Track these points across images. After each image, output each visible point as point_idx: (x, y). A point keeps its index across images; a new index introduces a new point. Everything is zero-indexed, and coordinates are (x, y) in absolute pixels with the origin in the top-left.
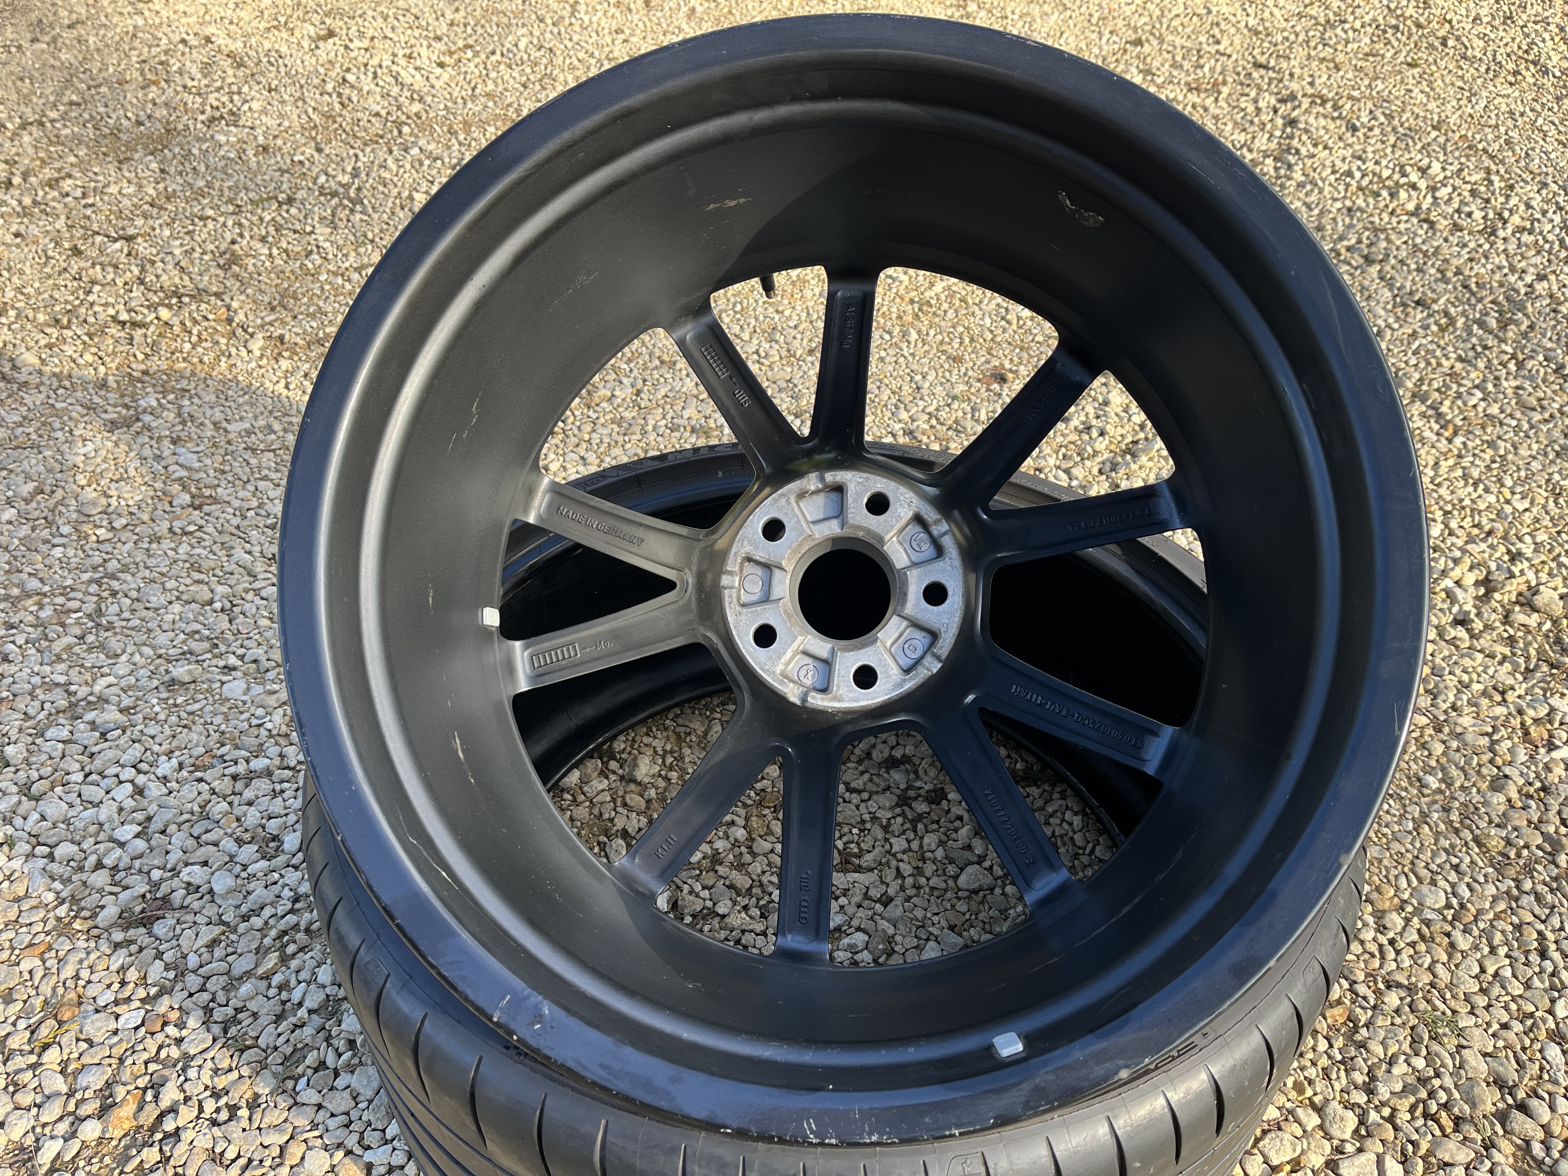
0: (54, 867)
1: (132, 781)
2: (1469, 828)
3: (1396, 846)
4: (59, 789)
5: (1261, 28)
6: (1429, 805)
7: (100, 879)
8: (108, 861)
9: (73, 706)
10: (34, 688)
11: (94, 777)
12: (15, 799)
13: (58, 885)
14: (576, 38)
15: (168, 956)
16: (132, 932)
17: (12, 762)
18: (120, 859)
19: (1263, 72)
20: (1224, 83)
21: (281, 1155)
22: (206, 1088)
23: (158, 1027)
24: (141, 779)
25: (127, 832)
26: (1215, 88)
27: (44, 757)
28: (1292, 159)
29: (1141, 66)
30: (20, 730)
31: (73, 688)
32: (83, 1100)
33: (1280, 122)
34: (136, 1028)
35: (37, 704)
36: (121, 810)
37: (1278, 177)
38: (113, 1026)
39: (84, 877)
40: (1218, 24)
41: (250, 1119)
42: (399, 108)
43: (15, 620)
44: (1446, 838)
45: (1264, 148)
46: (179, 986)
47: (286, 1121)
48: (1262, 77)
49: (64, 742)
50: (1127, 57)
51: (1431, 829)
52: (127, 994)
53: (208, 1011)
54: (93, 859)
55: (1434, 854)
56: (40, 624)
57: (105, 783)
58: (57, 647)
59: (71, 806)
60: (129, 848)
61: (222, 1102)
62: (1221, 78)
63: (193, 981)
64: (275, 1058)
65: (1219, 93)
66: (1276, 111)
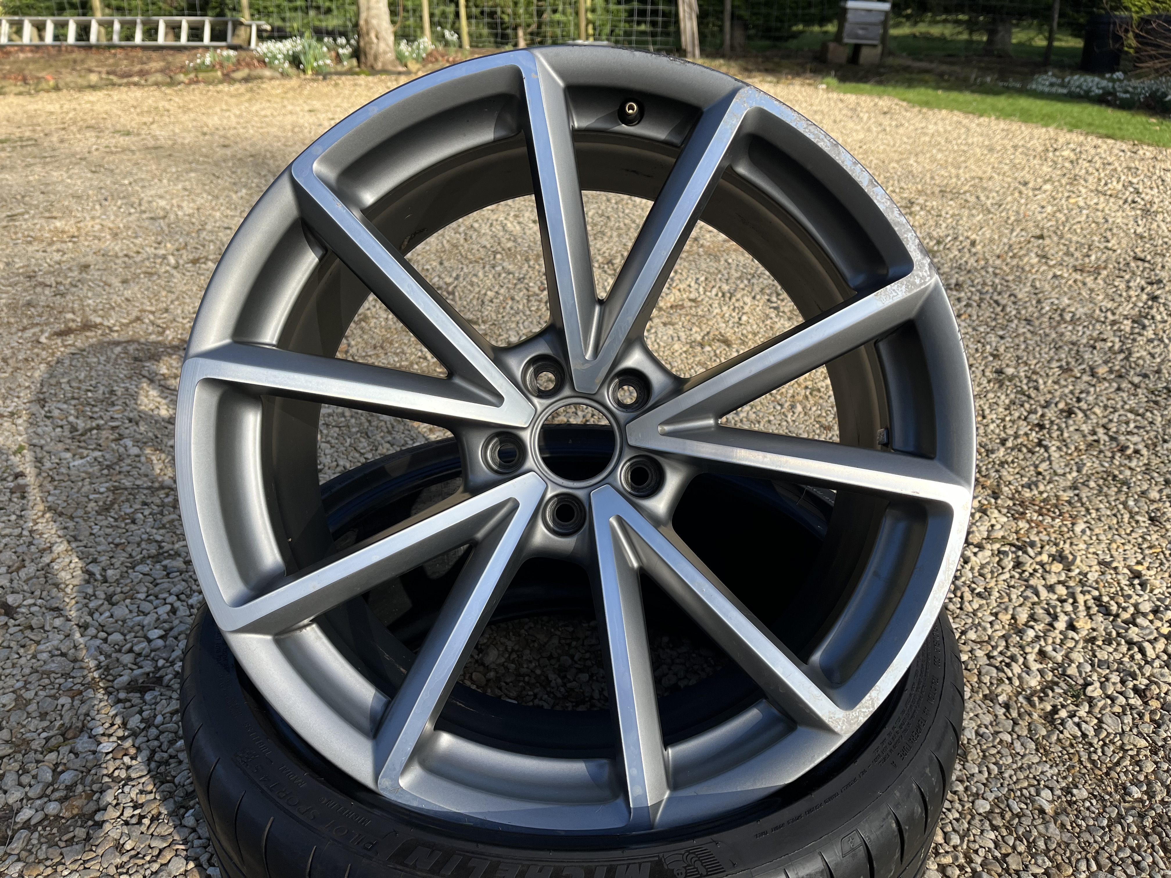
0: (105, 647)
1: (172, 604)
2: (1160, 835)
3: (1086, 836)
4: (128, 601)
5: (1146, 234)
6: (1127, 810)
7: (127, 659)
8: (136, 649)
9: (159, 554)
10: (142, 540)
11: (151, 598)
12: (100, 602)
13: (102, 658)
14: (627, 211)
15: (145, 714)
16: (131, 695)
17: (110, 580)
18: (144, 649)
19: (1140, 263)
20: (1105, 268)
21: (158, 856)
22: (132, 801)
23: (120, 756)
24: (178, 604)
25: (155, 634)
26: (1096, 271)
27: (129, 581)
28: (1146, 322)
29: (1039, 252)
30: (122, 564)
31: (163, 544)
32: (57, 790)
33: (1144, 297)
34: (107, 754)
35: (139, 549)
36: (158, 619)
37: (1132, 334)
38: (93, 748)
39: (118, 655)
40: (1111, 230)
41: (148, 827)
42: (499, 244)
43: (149, 501)
44: (1134, 839)
45: (1126, 313)
46: (143, 734)
47: (170, 834)
48: (1138, 267)
49: (144, 574)
50: (1030, 246)
51: (1123, 829)
52: (111, 731)
53: (153, 752)
54: (128, 646)
55: (1120, 849)
56: (163, 505)
57: (156, 602)
58: (165, 520)
59: (131, 611)
60: (153, 644)
61: (137, 812)
62: (1103, 265)
63: (153, 731)
64: (180, 792)
65: (1099, 274)
66: (1143, 289)
